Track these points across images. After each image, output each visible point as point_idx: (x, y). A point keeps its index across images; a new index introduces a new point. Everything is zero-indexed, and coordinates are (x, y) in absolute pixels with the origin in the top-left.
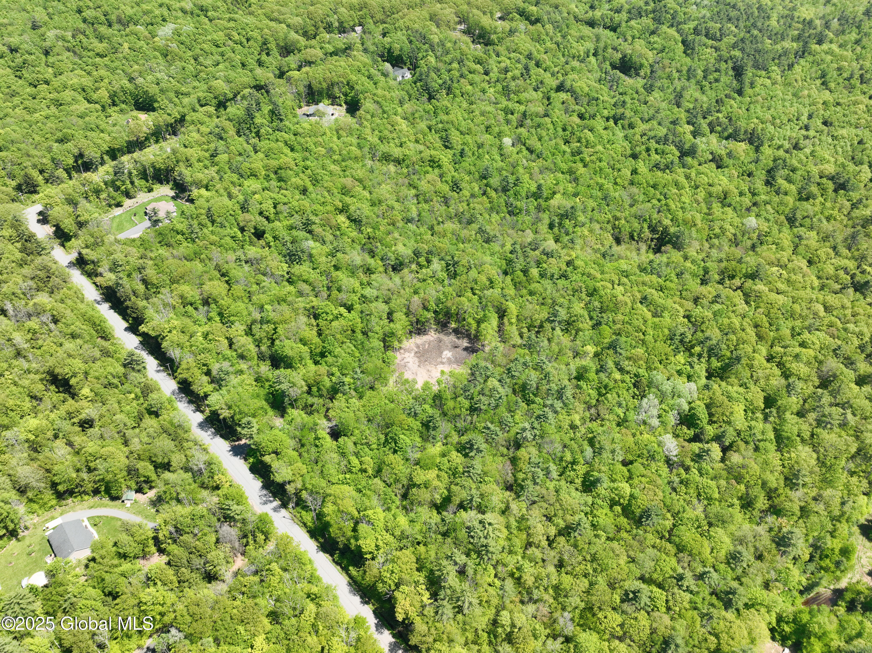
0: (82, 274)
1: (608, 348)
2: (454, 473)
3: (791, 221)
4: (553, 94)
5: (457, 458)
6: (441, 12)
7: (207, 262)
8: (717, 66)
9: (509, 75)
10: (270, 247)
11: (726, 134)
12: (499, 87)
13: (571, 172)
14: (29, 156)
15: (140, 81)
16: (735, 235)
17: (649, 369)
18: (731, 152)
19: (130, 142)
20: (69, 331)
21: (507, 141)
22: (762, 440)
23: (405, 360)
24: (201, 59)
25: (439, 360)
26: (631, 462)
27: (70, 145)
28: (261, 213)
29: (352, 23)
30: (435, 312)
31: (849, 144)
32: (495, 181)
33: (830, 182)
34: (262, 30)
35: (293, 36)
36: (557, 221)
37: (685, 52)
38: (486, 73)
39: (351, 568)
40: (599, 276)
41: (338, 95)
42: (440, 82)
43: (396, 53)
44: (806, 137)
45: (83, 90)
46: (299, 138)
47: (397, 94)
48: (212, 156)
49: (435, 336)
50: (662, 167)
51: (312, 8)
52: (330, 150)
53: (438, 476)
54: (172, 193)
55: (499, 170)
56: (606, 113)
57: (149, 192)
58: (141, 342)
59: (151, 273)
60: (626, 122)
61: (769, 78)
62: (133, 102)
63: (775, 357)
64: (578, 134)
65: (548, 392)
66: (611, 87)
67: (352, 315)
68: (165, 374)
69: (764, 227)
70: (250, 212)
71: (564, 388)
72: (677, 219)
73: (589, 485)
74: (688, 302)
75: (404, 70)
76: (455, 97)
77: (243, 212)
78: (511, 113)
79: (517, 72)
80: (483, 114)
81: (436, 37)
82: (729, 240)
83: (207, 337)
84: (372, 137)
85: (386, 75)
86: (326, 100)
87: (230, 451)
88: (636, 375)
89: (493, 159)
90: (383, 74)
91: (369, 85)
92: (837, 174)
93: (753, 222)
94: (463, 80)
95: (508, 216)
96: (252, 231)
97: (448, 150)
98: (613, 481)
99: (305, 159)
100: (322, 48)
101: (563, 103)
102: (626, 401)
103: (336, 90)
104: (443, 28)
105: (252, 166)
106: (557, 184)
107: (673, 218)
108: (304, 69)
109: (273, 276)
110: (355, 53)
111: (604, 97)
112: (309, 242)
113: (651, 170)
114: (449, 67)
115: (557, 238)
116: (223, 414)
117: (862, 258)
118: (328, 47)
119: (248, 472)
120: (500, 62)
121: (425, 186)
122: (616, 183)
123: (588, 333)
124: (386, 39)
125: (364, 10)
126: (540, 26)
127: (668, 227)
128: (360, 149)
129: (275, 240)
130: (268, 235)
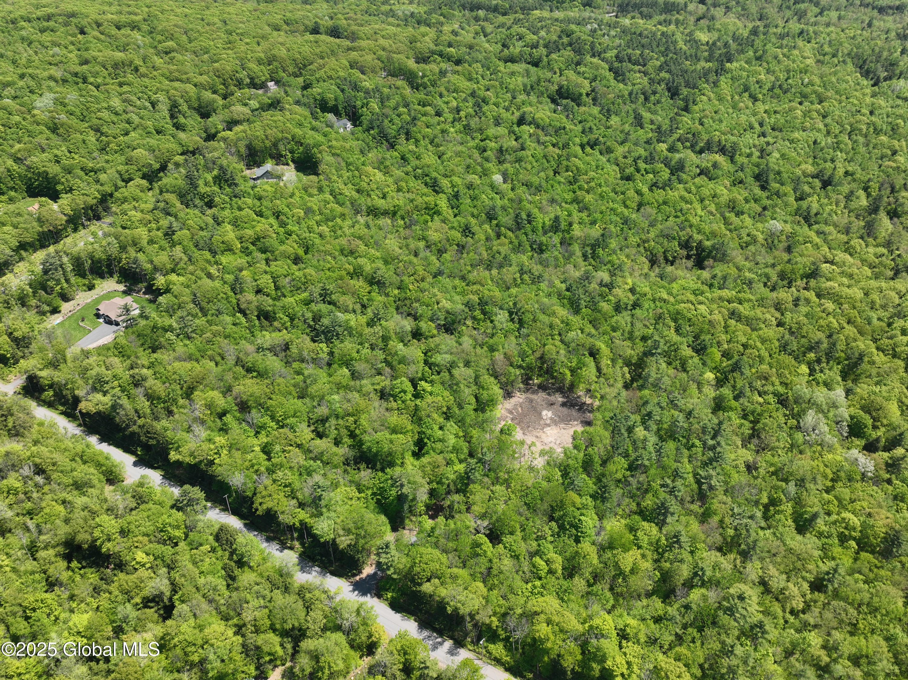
0: (39, 405)
1: (733, 371)
3: (807, 219)
4: (516, 128)
5: (651, 530)
6: (361, 59)
7: (219, 358)
8: (652, 88)
9: (462, 114)
10: (286, 329)
11: (698, 148)
12: (459, 127)
13: (576, 200)
15: (32, 160)
17: (783, 384)
18: (714, 163)
19: (43, 232)
20: (70, 481)
21: (498, 178)
24: (105, 129)
25: (542, 422)
28: (258, 291)
29: (263, 78)
30: (522, 368)
31: (806, 145)
33: (817, 180)
34: (167, 92)
35: (208, 95)
36: (590, 252)
37: (616, 79)
38: (439, 114)
40: (672, 299)
41: (283, 153)
42: (395, 127)
43: (331, 103)
44: (768, 143)
46: (265, 203)
48: (167, 234)
49: (522, 397)
50: (661, 185)
51: (216, 65)
52: (309, 211)
53: (641, 556)
54: (121, 287)
55: (504, 209)
56: (578, 141)
57: (90, 289)
58: (164, 477)
59: (153, 383)
60: (602, 147)
61: (704, 95)
62: (24, 187)
64: (565, 163)
65: (704, 430)
66: (567, 117)
67: (438, 388)
68: (217, 510)
69: (788, 228)
70: (246, 291)
71: (720, 423)
72: (705, 233)
73: (804, 525)
74: (773, 310)
75: (345, 121)
76: (417, 141)
77: (236, 294)
78: (485, 151)
79: (471, 110)
80: (458, 154)
81: (367, 84)
82: (763, 245)
83: (266, 450)
84: (349, 192)
85: (332, 127)
86: (270, 160)
87: (354, 590)
88: (775, 394)
89: (492, 199)
90: (328, 126)
91: (320, 138)
92: (821, 171)
93: (777, 225)
94: (419, 123)
95: (535, 255)
96: (256, 314)
97: (441, 195)
98: (829, 514)
99: (283, 224)
100: (246, 105)
101: (530, 136)
102: (786, 423)
103: (281, 147)
104: (371, 75)
105: (226, 239)
106: (569, 215)
107: (699, 232)
108: (238, 128)
109: (314, 360)
110: (287, 106)
111: (569, 126)
112: (339, 314)
113: (651, 190)
114: (396, 112)
115: (596, 269)
116: (344, 542)
117: (888, 244)
118: (254, 104)
119: (392, 612)
120: (447, 103)
121: (434, 236)
122: (626, 207)
123: (696, 360)
124: (316, 90)
125: (275, 63)
126: (466, 65)
127: (700, 242)
128: (341, 206)
129: (292, 320)
130: (281, 315)
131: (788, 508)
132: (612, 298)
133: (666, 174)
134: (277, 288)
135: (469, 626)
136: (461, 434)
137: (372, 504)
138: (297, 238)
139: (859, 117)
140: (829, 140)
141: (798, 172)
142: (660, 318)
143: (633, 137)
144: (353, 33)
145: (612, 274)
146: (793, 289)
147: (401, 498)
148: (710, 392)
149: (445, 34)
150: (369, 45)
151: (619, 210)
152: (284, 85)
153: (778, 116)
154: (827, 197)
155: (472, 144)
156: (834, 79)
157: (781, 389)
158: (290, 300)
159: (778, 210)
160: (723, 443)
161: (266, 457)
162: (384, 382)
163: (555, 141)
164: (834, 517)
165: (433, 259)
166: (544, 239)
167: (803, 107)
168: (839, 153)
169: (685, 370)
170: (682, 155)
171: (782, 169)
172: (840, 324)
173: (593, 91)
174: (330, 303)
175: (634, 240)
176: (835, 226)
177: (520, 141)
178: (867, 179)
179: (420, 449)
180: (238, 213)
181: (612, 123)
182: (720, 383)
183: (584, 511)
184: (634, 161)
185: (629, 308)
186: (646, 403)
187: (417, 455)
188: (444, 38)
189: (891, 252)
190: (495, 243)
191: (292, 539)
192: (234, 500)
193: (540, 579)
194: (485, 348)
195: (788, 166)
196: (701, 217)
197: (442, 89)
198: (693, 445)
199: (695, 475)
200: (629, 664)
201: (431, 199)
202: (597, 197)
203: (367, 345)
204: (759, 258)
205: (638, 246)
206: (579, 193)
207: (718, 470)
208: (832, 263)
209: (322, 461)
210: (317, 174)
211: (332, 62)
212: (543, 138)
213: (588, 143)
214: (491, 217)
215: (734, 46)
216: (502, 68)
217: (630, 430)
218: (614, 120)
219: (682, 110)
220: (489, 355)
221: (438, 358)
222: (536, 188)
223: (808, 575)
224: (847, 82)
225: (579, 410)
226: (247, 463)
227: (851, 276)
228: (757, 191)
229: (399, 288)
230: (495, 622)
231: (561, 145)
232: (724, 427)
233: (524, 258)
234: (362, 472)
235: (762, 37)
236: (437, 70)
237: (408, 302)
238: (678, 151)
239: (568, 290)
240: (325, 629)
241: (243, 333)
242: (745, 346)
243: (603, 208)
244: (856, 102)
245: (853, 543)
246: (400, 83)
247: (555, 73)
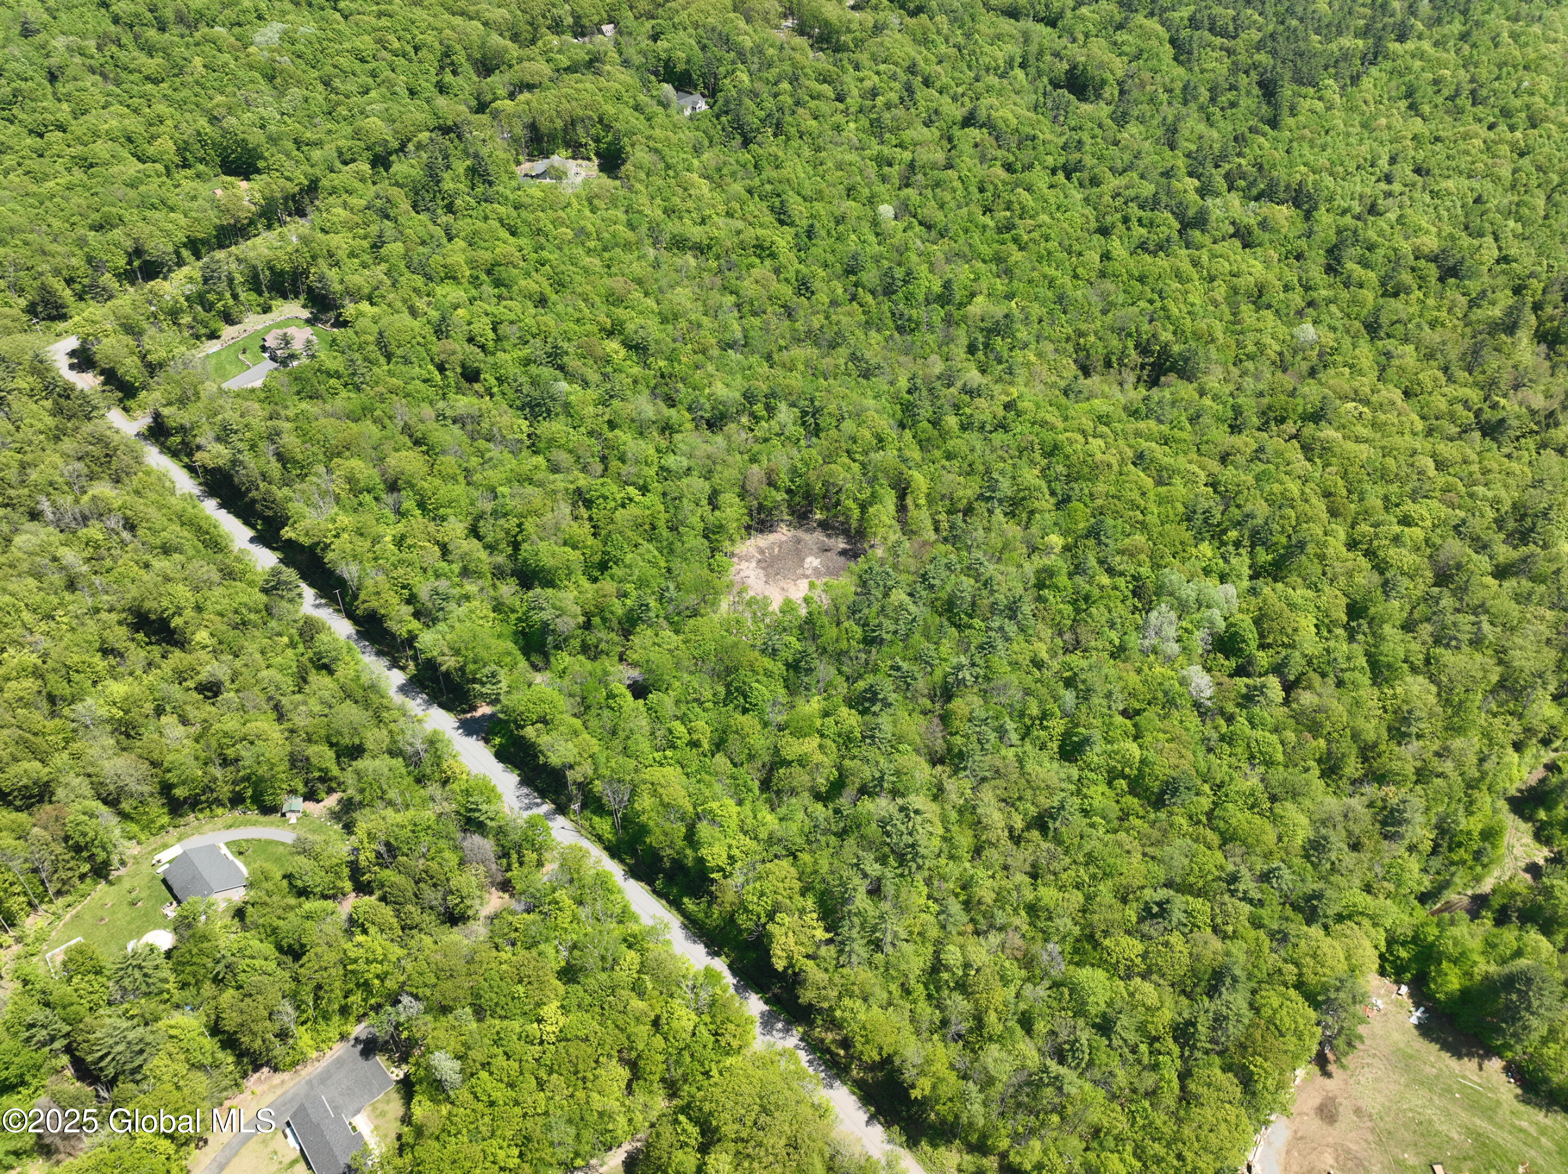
0: (161, 452)
1: (1087, 537)
2: (846, 740)
3: (1372, 328)
4: (957, 132)
5: (850, 719)
7: (387, 421)
8: (1232, 80)
9: (880, 100)
10: (492, 395)
11: (1255, 192)
12: (864, 122)
13: (998, 259)
14: (44, 253)
15: (231, 122)
16: (1280, 354)
17: (1156, 566)
18: (1265, 219)
19: (222, 226)
20: (158, 542)
21: (886, 210)
22: (1346, 670)
23: (742, 574)
24: (337, 83)
25: (800, 571)
26: (1138, 712)
27: (117, 234)
28: (471, 340)
29: (596, 18)
30: (789, 491)
31: (1459, 204)
32: (870, 276)
33: (1433, 266)
34: (440, 31)
35: (496, 40)
36: (981, 340)
37: (1176, 59)
38: (840, 98)
39: (686, 900)
40: (1060, 425)
41: (584, 141)
42: (762, 114)
43: (681, 67)
44: (1388, 195)
45: (130, 140)
46: (524, 214)
47: (688, 135)
48: (375, 246)
49: (790, 534)
50: (1152, 248)
52: (581, 233)
53: (821, 747)
54: (306, 314)
55: (877, 260)
56: (1050, 161)
57: (265, 312)
58: (281, 560)
59: (290, 441)
60: (1085, 175)
61: (1320, 99)
62: (218, 160)
63: (1360, 542)
64: (1007, 196)
67: (650, 499)
69: (1330, 339)
70: (453, 337)
72: (1183, 332)
73: (1072, 751)
74: (1213, 462)
75: (698, 97)
76: (789, 139)
78: (889, 164)
79: (894, 96)
80: (842, 166)
81: (748, 38)
82: (1271, 362)
85: (666, 106)
86: (562, 150)
89: (865, 242)
90: (660, 103)
92: (1449, 251)
93: (1311, 333)
94: (802, 111)
95: (896, 335)
96: (457, 370)
97: (786, 228)
98: (1110, 742)
99: (539, 249)
100: (549, 60)
101: (974, 146)
103: (580, 131)
104: (759, 24)
105: (448, 260)
107: (1175, 330)
108: (523, 97)
109: (505, 441)
110: (606, 67)
112: (561, 383)
113: (1132, 253)
114: (773, 90)
116: (447, 663)
118: (562, 60)
120: (862, 80)
121: (752, 290)
122: (1075, 276)
123: (1050, 515)
124: (664, 44)
126: (925, 18)
127: (1168, 345)
130: (487, 376)
131: (1058, 725)
132: (969, 412)
133: (1169, 229)
134: (498, 338)
135: (573, 790)
138: (550, 271)
140: (1509, 198)
141: (1406, 247)
142: (1029, 449)
147: (544, 627)
151: (1060, 281)
152: (623, 31)
153: (1438, 147)
154: (1441, 295)
155: (873, 151)
158: (506, 357)
159: (1334, 309)
162: (582, 481)
163: (1011, 158)
164: (1115, 746)
166: (915, 313)
170: (1216, 201)
173: (1130, 76)
174: (557, 367)
175: (1064, 329)
181: (1125, 135)
183: (763, 679)
184: (1126, 203)
185: (987, 428)
190: (840, 310)
193: (675, 748)
194: (745, 456)
195: (1398, 238)
196: (1192, 306)
197: (865, 56)
201: (768, 233)
206: (1007, 247)
207: (978, 659)
212: (993, 152)
213: (1065, 167)
214: (849, 269)
216: (985, 26)
218: (1131, 131)
219: (1265, 122)
220: (746, 465)
221: (668, 461)
222: (940, 232)
223: (1032, 808)
228: (1316, 273)
229: (666, 359)
230: (598, 786)
234: (506, 588)
236: (870, 23)
237: (671, 381)
238: (1215, 195)
239: (911, 392)
240: (386, 752)
241: (431, 393)
245: (1122, 782)
246: (799, 41)
247: (1074, 40)
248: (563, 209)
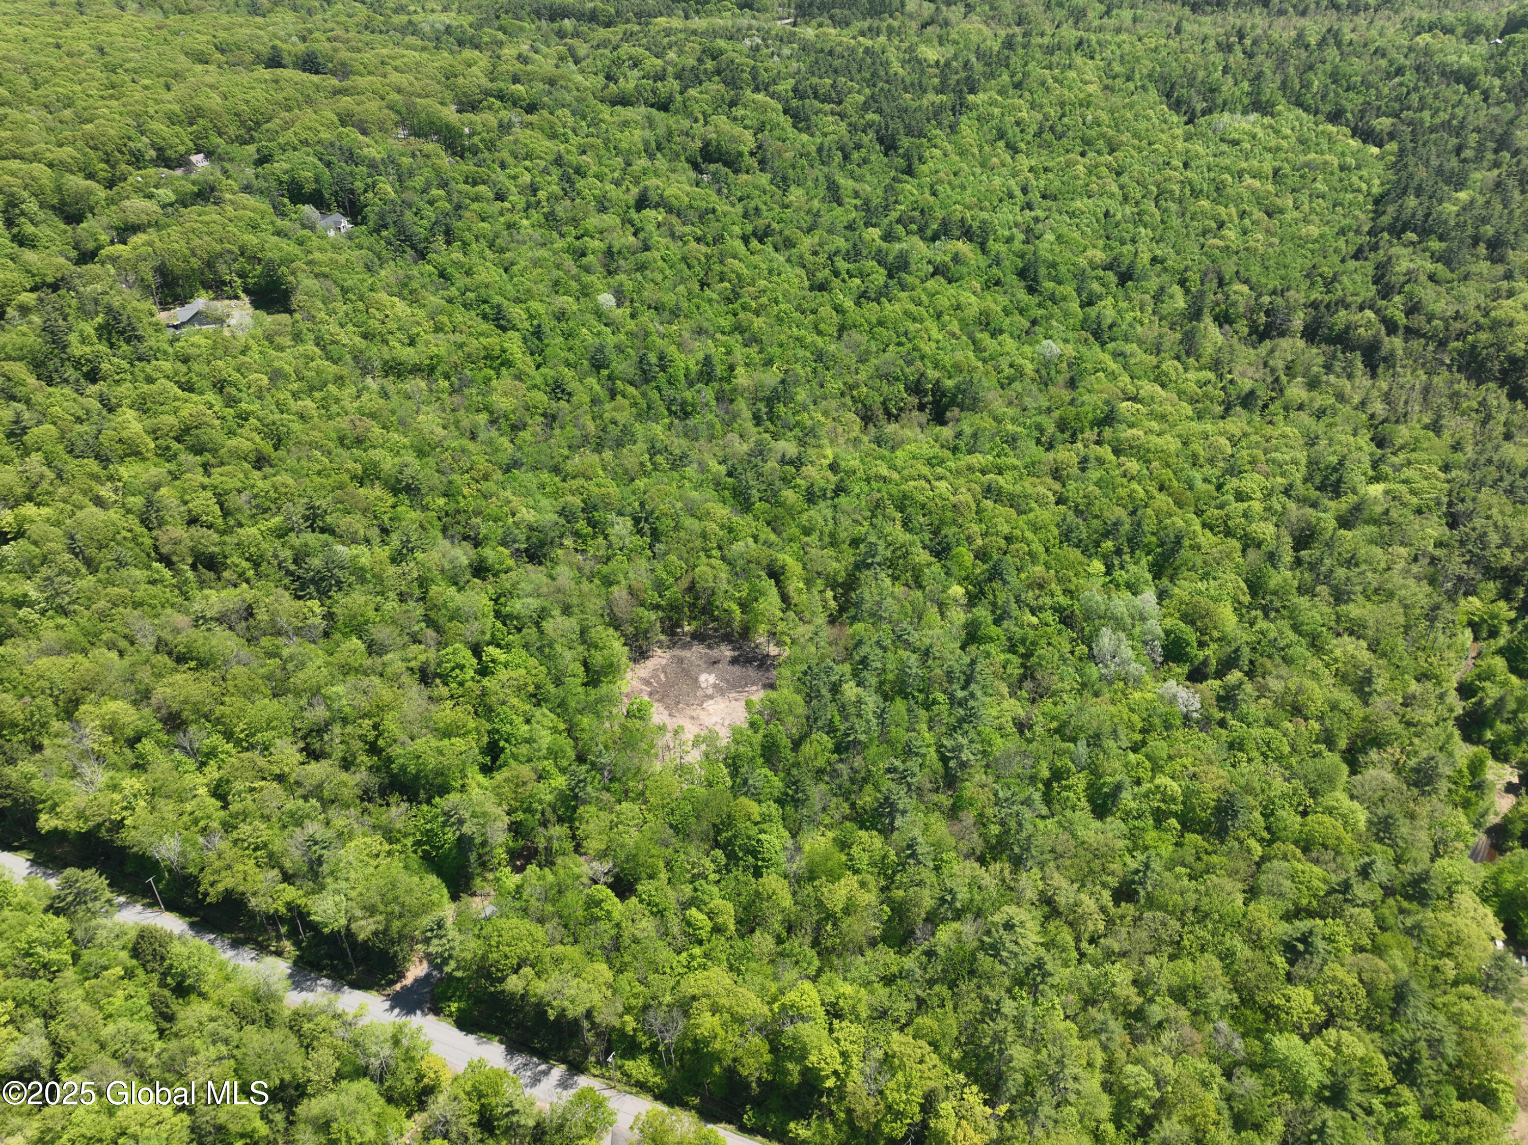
1: (990, 580)
2: (882, 868)
3: (1098, 334)
4: (634, 215)
5: (872, 842)
6: (358, 109)
7: (123, 643)
8: (854, 139)
9: (542, 195)
10: (247, 581)
11: (929, 233)
12: (537, 217)
13: (738, 328)
16: (1037, 371)
17: (1067, 592)
18: (957, 254)
21: (606, 299)
25: (700, 693)
26: (1144, 743)
28: (193, 521)
29: (182, 149)
30: (658, 608)
31: (1094, 220)
33: (1110, 273)
35: (76, 182)
36: (764, 410)
37: (796, 127)
38: (500, 197)
39: (789, 1125)
40: (895, 476)
41: (226, 278)
43: (310, 187)
44: (1036, 220)
46: (195, 366)
47: (353, 255)
48: (12, 435)
50: (873, 296)
51: (89, 127)
52: (277, 376)
53: (860, 884)
55: (621, 350)
56: (737, 230)
60: (777, 239)
61: (935, 147)
64: (717, 268)
65: (949, 674)
66: (719, 192)
67: (519, 655)
68: (139, 907)
69: (1070, 350)
70: (169, 523)
71: (973, 662)
72: (944, 367)
73: (1105, 804)
74: (1049, 480)
75: (336, 216)
76: (465, 244)
77: (150, 529)
78: (583, 255)
79: (555, 188)
80: (536, 263)
81: (373, 150)
82: (1033, 380)
83: (220, 792)
84: (349, 337)
85: (312, 228)
86: (202, 292)
87: (392, 1008)
88: (1057, 609)
89: (599, 334)
90: (304, 226)
91: (289, 248)
92: (1115, 259)
93: (1052, 347)
94: (467, 214)
95: (676, 421)
96: (190, 561)
97: (511, 333)
98: (1138, 782)
99: (231, 402)
100: (150, 196)
101: (659, 225)
102: (1072, 653)
103: (222, 268)
104: (378, 135)
105: (125, 434)
106: (729, 353)
107: (936, 366)
108: (138, 239)
109: (298, 631)
110: (228, 196)
111: (722, 207)
112: (339, 548)
113: (858, 304)
114: (426, 197)
115: (775, 437)
116: (365, 928)
117: (1216, 365)
118: (166, 194)
119: (460, 1035)
120: (515, 178)
121: (503, 403)
122: (820, 333)
123: (937, 568)
124: (280, 166)
125: (201, 121)
126: (545, 113)
127: (938, 381)
128: (336, 363)
129: (256, 565)
130: (236, 559)
131: (1080, 781)
132: (802, 482)
133: (880, 276)
134: (226, 513)
135: (590, 1037)
136: (562, 726)
137: (414, 860)
138: (258, 424)
139: (1168, 172)
140: (1128, 210)
141: (1082, 262)
142: (878, 506)
143: (825, 220)
144: (343, 64)
145: (802, 443)
146: (1079, 445)
147: (464, 843)
148: (959, 616)
149: (506, 62)
150: (373, 83)
151: (809, 340)
152: (221, 159)
153: (1051, 176)
154: (1128, 298)
155: (560, 244)
156: (1129, 115)
157: (1063, 600)
158: (250, 532)
159: (1055, 323)
160: (979, 694)
161: (219, 804)
162: (422, 654)
163: (699, 233)
164: (1146, 786)
165: (505, 442)
166: (688, 395)
167: (1086, 160)
168: (1142, 230)
169: (920, 587)
170: (904, 245)
171: (1059, 260)
172: (1147, 491)
173: (760, 147)
174: (323, 531)
175: (834, 385)
176: (1140, 342)
177: (641, 235)
178: (1183, 267)
179: (494, 759)
180: (146, 388)
181: (792, 198)
182: (972, 600)
183: (764, 826)
184: (830, 258)
185: (829, 494)
186: (860, 643)
187: (486, 770)
188: (503, 68)
189: (1221, 377)
190: (608, 406)
191: (279, 938)
192: (168, 884)
193: (700, 943)
194: (597, 581)
195: (1068, 254)
196: (938, 342)
197: (505, 155)
198: (935, 702)
199: (940, 747)
200: (844, 1055)
201: (494, 341)
202: (772, 321)
203: (392, 595)
204: (1028, 401)
205: (843, 394)
206: (742, 315)
207: (972, 735)
208: (1135, 399)
209: (320, 799)
210: (291, 312)
211: (308, 116)
212: (680, 229)
213: (754, 234)
214: (598, 365)
215: (978, 67)
216: (606, 116)
217: (835, 689)
218: (796, 194)
219: (903, 172)
220: (604, 591)
221: (516, 606)
222: (672, 312)
223: (1109, 878)
224: (1149, 119)
225: (760, 667)
226: (185, 818)
227: (1163, 418)
228: (1022, 295)
229: (445, 495)
230: (630, 1023)
231: (710, 239)
232: (978, 667)
233: (658, 429)
234: (393, 809)
235: (1021, 51)
236: (494, 123)
237: (462, 518)
238: (899, 239)
239: (730, 474)
240: (339, 1077)
241: (168, 595)
242: (1008, 539)
243: (783, 336)
244: (1162, 149)
245: (1173, 822)
246: (431, 147)
247: (696, 121)
248: (243, 353)
